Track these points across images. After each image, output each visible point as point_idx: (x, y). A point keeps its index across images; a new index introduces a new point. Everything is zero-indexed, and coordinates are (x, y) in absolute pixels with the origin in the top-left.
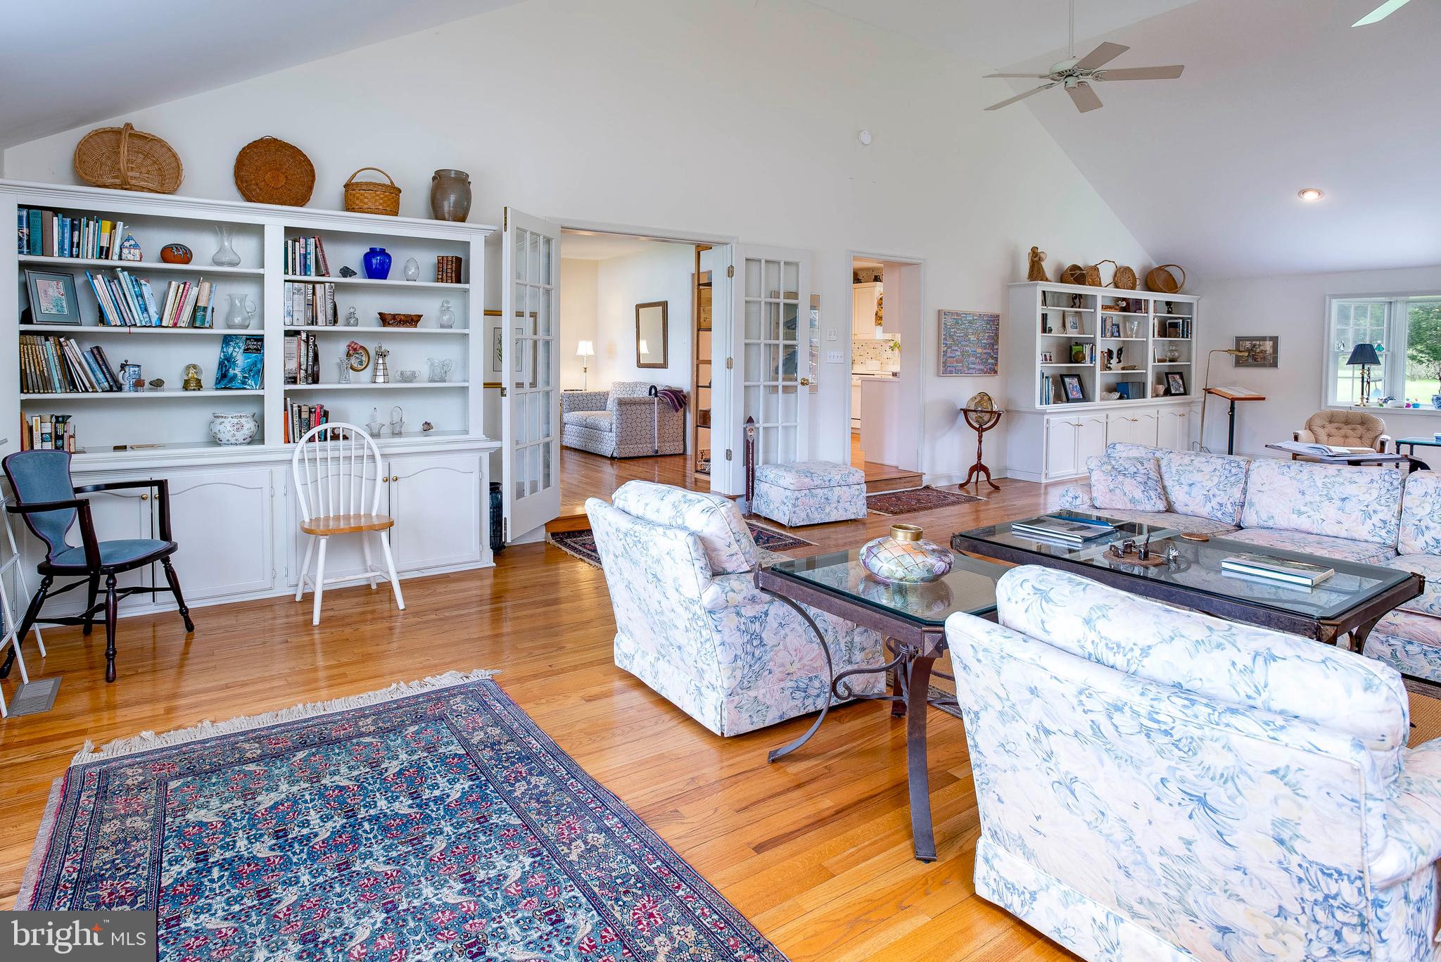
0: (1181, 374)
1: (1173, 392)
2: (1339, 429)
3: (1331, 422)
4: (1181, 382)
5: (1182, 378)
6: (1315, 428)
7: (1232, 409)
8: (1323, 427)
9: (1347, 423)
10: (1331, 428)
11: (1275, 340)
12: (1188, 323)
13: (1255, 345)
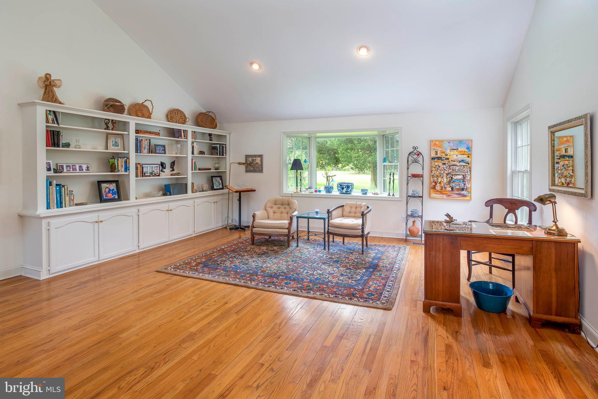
0: (221, 177)
1: (215, 188)
2: (279, 208)
3: (275, 204)
4: (220, 182)
5: (221, 179)
6: (268, 209)
7: (240, 197)
8: (272, 207)
9: (282, 204)
10: (275, 208)
11: (261, 156)
12: (223, 147)
13: (253, 160)
